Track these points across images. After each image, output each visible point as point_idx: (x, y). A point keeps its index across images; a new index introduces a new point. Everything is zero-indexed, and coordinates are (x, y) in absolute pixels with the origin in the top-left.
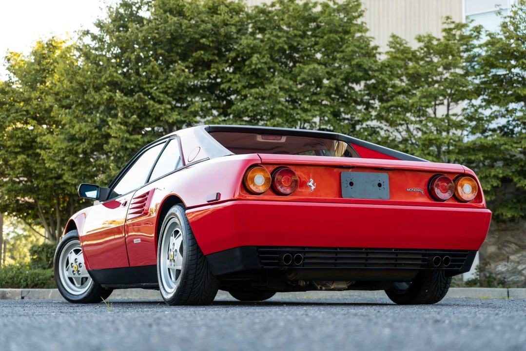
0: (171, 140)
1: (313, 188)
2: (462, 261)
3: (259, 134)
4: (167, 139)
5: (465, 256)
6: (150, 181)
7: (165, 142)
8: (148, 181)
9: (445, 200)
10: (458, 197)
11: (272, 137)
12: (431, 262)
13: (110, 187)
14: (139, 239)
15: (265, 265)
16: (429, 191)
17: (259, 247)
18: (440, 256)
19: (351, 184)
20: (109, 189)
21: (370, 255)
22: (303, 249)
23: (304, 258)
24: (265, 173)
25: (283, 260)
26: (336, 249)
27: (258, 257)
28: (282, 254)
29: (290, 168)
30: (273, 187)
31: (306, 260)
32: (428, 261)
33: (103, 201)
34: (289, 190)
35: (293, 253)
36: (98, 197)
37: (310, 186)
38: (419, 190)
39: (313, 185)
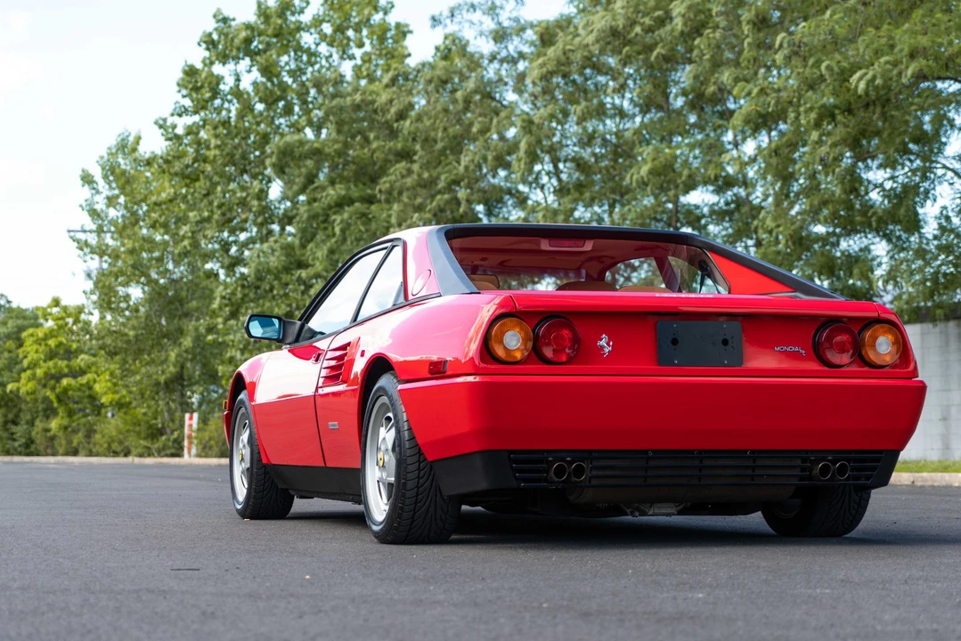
0: (394, 247)
1: (607, 349)
2: (874, 469)
3: (545, 237)
4: (389, 244)
5: (878, 460)
6: (359, 319)
7: (386, 248)
8: (355, 319)
9: (843, 366)
10: (867, 359)
11: (567, 243)
12: (814, 472)
13: (300, 320)
14: (336, 423)
15: (525, 480)
16: (815, 351)
17: (511, 452)
18: (829, 461)
19: (675, 342)
20: (299, 322)
21: (707, 462)
22: (588, 454)
23: (592, 469)
24: (521, 329)
25: (552, 473)
26: (646, 452)
27: (512, 467)
28: (550, 464)
29: (565, 318)
30: (537, 349)
31: (594, 472)
32: (811, 470)
33: (290, 344)
34: (563, 357)
35: (572, 462)
36: (281, 337)
37: (602, 347)
38: (797, 349)
39: (608, 344)
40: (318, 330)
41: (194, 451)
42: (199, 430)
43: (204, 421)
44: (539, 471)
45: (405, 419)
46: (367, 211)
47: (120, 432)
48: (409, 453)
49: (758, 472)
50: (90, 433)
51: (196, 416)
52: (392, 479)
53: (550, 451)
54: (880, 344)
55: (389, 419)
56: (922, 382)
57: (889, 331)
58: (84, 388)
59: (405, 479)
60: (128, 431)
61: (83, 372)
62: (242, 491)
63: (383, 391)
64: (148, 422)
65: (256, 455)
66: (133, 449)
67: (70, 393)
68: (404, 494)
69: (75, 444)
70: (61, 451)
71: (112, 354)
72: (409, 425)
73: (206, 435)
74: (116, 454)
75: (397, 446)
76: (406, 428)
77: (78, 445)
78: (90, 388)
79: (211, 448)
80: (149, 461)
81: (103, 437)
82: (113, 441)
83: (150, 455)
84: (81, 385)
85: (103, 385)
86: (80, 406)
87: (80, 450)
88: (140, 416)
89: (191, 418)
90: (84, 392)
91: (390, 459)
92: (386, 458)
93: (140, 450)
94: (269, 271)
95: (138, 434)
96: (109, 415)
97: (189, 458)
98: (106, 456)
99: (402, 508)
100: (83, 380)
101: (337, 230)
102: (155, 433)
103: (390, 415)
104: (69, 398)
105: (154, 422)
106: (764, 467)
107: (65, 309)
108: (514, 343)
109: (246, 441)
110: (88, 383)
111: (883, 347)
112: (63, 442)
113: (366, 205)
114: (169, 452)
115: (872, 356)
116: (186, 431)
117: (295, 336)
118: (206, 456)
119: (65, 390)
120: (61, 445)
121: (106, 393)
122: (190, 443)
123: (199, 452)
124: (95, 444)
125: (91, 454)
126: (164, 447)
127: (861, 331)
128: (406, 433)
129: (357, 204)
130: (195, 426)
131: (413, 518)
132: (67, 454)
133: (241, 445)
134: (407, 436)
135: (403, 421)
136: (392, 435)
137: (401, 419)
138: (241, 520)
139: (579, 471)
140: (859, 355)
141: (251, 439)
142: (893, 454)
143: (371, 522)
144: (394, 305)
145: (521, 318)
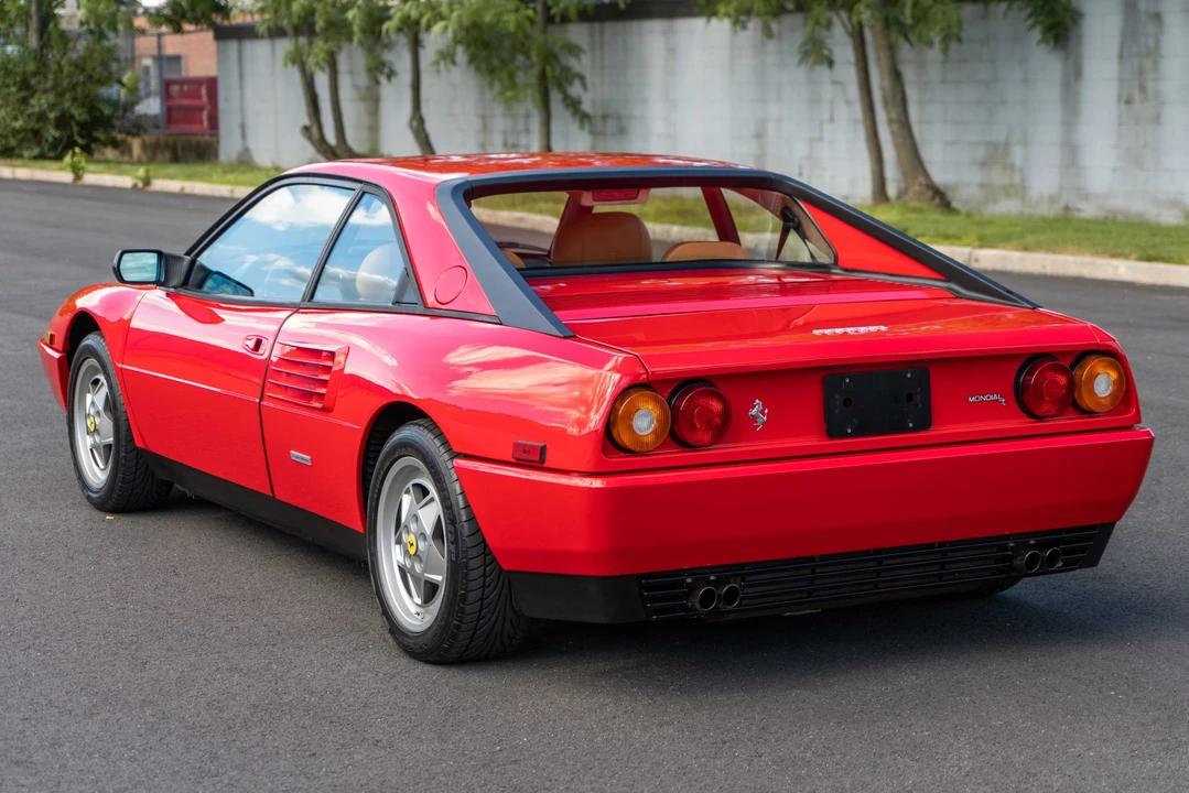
1: (762, 419)
2: (1085, 550)
10: (1081, 404)
11: (616, 195)
13: (188, 254)
14: (309, 457)
15: (657, 611)
16: (1017, 398)
17: (641, 576)
19: (847, 403)
20: (188, 258)
21: (886, 563)
22: (740, 569)
23: (743, 587)
24: (656, 403)
26: (812, 559)
27: (642, 595)
28: (693, 588)
29: (712, 384)
30: (675, 433)
31: (746, 591)
32: (1011, 558)
33: (175, 288)
34: (707, 438)
35: (719, 583)
36: (163, 279)
37: (755, 417)
38: (995, 397)
39: (762, 412)
40: (214, 270)
44: (677, 598)
48: (472, 553)
49: (946, 567)
52: (438, 578)
53: (688, 571)
54: (1099, 384)
55: (421, 487)
56: (1147, 433)
57: (1111, 366)
59: (465, 589)
62: (97, 473)
63: (413, 449)
65: (124, 434)
68: (462, 610)
72: (470, 515)
76: (465, 517)
91: (430, 548)
92: (422, 545)
103: (427, 483)
106: (954, 562)
108: (646, 425)
109: (100, 406)
111: (1103, 384)
115: (1086, 399)
117: (182, 277)
127: (1075, 366)
128: (466, 525)
131: (472, 637)
133: (90, 410)
134: (466, 529)
135: (458, 504)
136: (430, 514)
137: (453, 502)
138: (101, 515)
139: (730, 596)
140: (1071, 401)
141: (111, 406)
142: (1108, 528)
143: (395, 629)
144: (397, 302)
145: (655, 391)
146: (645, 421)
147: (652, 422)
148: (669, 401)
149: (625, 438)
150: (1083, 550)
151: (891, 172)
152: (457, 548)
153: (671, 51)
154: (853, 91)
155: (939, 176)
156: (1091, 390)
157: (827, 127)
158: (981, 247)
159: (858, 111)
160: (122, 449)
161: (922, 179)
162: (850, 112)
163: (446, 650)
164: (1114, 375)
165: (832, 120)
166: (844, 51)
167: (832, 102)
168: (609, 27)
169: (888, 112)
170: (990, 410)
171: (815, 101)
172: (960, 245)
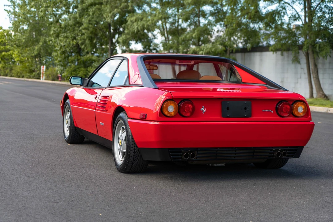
1: (204, 111)
5: (296, 150)
6: (111, 85)
8: (109, 85)
10: (294, 114)
11: (185, 61)
12: (275, 154)
13: (88, 78)
14: (103, 123)
15: (174, 159)
16: (276, 111)
17: (169, 149)
18: (280, 150)
19: (228, 109)
20: (88, 79)
21: (238, 151)
22: (196, 149)
23: (197, 154)
24: (174, 104)
25: (184, 156)
26: (217, 148)
27: (169, 154)
28: (183, 153)
29: (190, 101)
30: (179, 112)
31: (198, 155)
32: (273, 153)
33: (85, 86)
34: (189, 114)
35: (191, 152)
36: (82, 84)
37: (202, 110)
38: (270, 111)
39: (204, 109)
40: (95, 82)
41: (44, 78)
42: (46, 71)
43: (47, 68)
44: (179, 155)
45: (130, 131)
46: (100, 8)
47: (21, 70)
48: (131, 143)
49: (255, 154)
50: (11, 70)
51: (45, 67)
52: (125, 151)
53: (183, 149)
54: (299, 109)
55: (123, 128)
56: (313, 123)
57: (303, 104)
58: (10, 56)
59: (129, 153)
60: (23, 70)
61: (9, 50)
62: (67, 133)
63: (121, 118)
64: (29, 68)
65: (72, 123)
66: (25, 76)
67: (5, 57)
68: (129, 158)
69: (7, 72)
70: (2, 74)
71: (18, 46)
72: (131, 134)
73: (48, 73)
74: (19, 77)
75: (127, 139)
76: (130, 135)
77: (8, 73)
78: (11, 55)
79: (49, 77)
80: (30, 80)
81: (15, 71)
82: (19, 73)
83: (30, 78)
84: (9, 54)
85: (16, 55)
86: (8, 61)
87: (8, 74)
88: (27, 66)
89: (43, 67)
90: (10, 57)
91: (124, 143)
92: (122, 143)
93: (27, 76)
94: (69, 25)
95: (26, 71)
96: (17, 64)
97: (42, 80)
98: (17, 77)
99: (128, 163)
100: (9, 53)
101: (91, 13)
102: (32, 71)
103: (124, 127)
104: (5, 59)
105: (31, 68)
106: (257, 153)
107: (4, 30)
108: (171, 110)
109: (69, 117)
110: (11, 53)
111: (301, 109)
112: (3, 72)
113: (100, 6)
114: (36, 77)
115: (296, 113)
116: (42, 71)
117: (87, 84)
118: (48, 80)
119: (4, 56)
120: (2, 73)
121: (16, 58)
122: (43, 75)
123: (46, 78)
124: (13, 73)
125: (11, 76)
126: (35, 76)
127: (292, 104)
128: (130, 136)
129: (97, 6)
130: (44, 70)
131: (132, 166)
132: (4, 76)
133: (67, 118)
134: (130, 137)
135: (129, 131)
136: (124, 135)
137: (128, 131)
138: (67, 144)
139: (193, 156)
140: (292, 113)
141: (71, 117)
142: (302, 148)
143: (116, 164)
144: (125, 84)
145: (174, 101)
146: (171, 109)
147: (173, 109)
148: (178, 105)
149: (166, 113)
150: (294, 153)
151: (315, 91)
152: (128, 142)
153: (261, 60)
154: (306, 71)
155: (327, 93)
156: (297, 110)
157: (299, 80)
158: (331, 107)
159: (306, 76)
160: (72, 127)
161: (321, 93)
162: (305, 76)
163: (126, 169)
164: (303, 107)
165: (300, 78)
166: (303, 60)
167: (301, 73)
168: (247, 54)
169: (313, 75)
170: (269, 114)
171: (296, 73)
172: (326, 107)
